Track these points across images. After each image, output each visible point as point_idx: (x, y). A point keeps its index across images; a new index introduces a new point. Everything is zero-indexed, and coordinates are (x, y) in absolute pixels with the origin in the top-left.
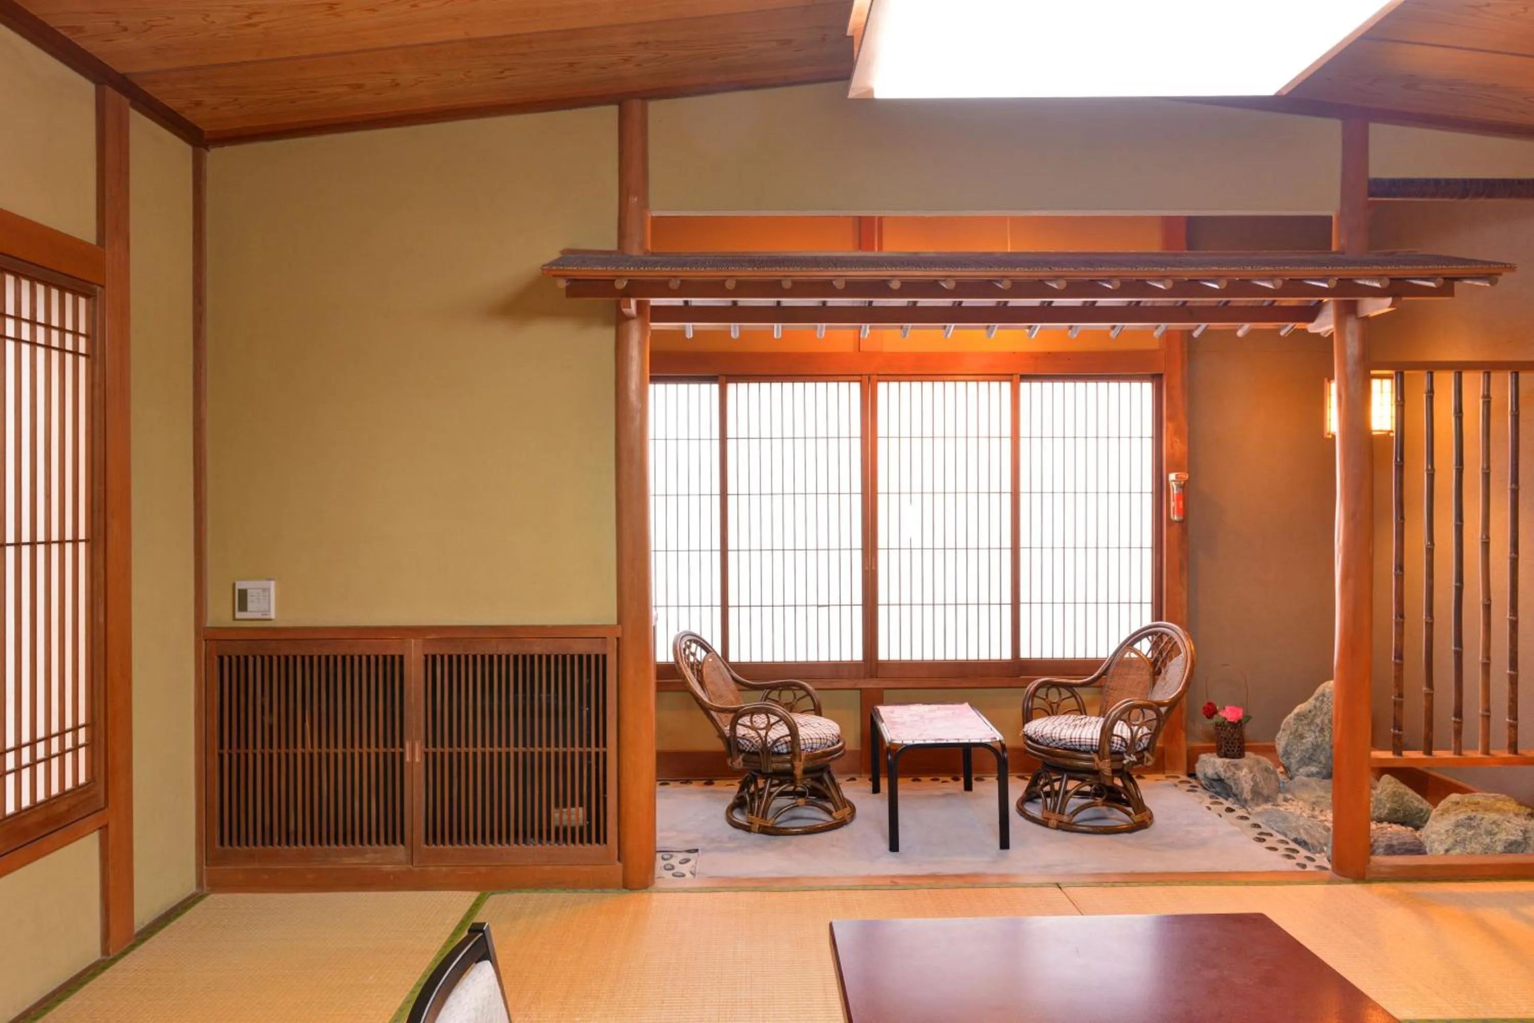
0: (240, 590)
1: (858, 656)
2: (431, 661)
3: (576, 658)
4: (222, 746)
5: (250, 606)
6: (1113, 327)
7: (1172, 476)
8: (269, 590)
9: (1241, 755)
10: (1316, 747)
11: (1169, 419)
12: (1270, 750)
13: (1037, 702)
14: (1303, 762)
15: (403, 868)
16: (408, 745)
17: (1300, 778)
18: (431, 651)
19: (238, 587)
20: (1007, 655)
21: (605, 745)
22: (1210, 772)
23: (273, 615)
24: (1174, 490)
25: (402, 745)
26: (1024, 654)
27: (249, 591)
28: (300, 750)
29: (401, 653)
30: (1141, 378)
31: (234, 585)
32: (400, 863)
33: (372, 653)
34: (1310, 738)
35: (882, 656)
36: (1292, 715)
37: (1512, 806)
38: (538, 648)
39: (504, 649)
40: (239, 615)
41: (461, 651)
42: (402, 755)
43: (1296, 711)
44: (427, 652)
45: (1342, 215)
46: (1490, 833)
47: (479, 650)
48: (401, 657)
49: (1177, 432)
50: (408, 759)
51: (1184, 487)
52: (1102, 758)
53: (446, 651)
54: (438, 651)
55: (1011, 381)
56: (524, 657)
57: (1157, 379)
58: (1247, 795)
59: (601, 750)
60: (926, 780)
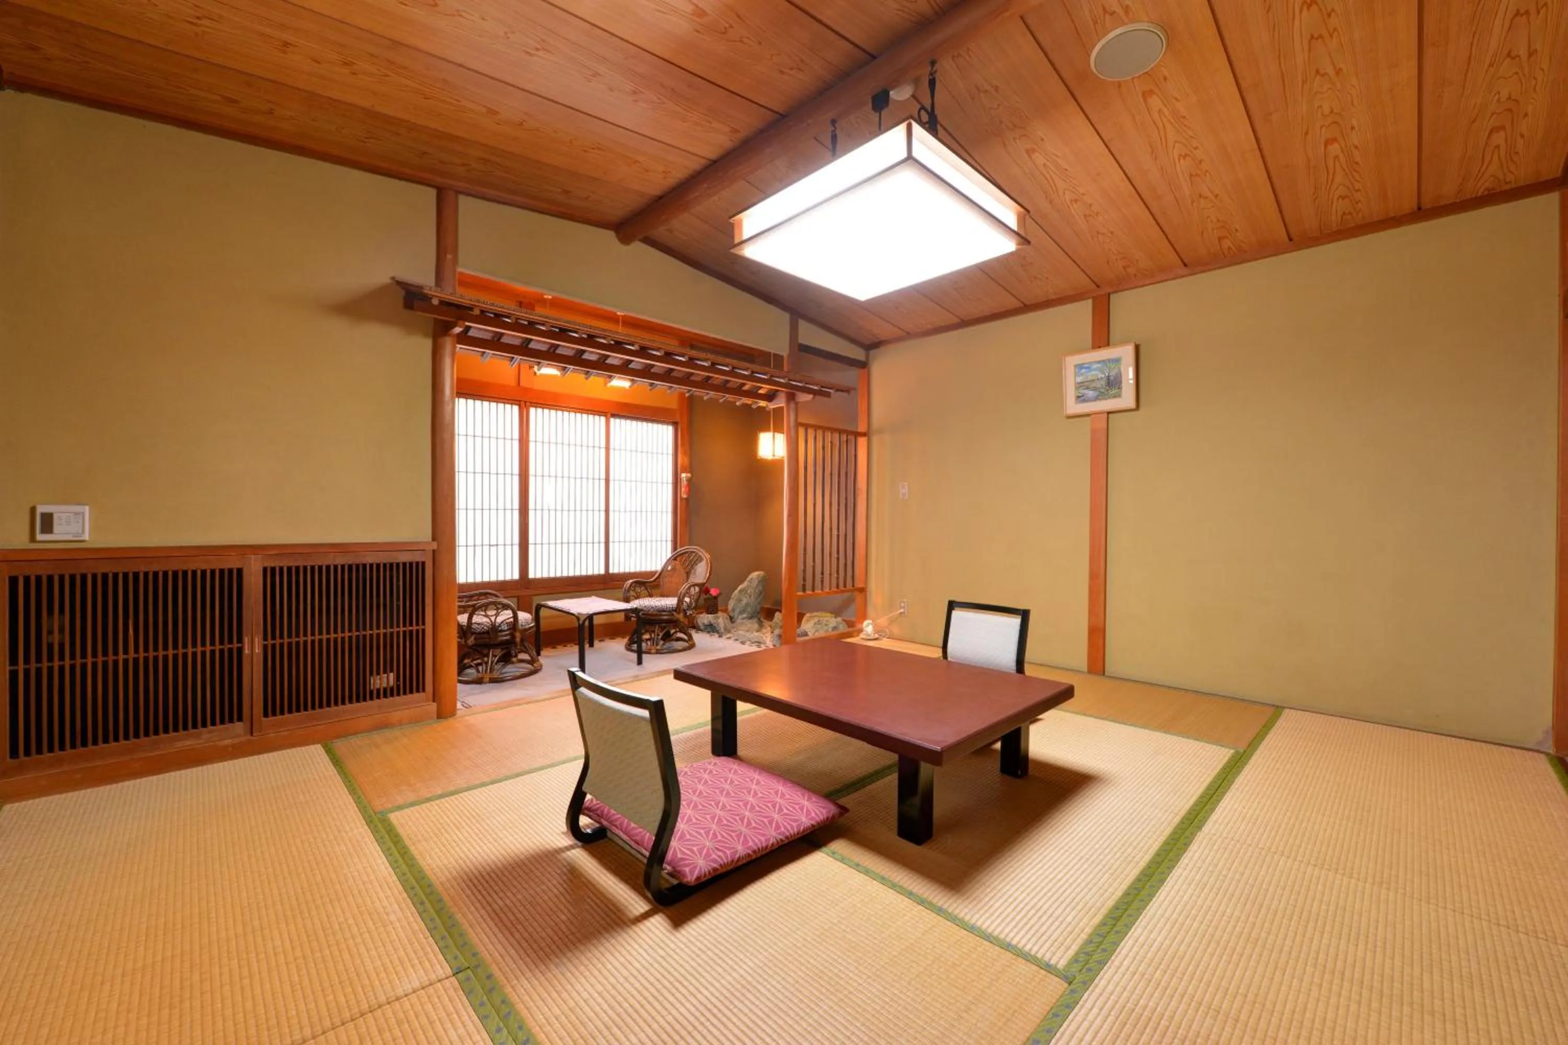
0: (43, 515)
1: (516, 576)
2: (269, 573)
3: (401, 566)
4: (13, 660)
5: (56, 528)
6: (690, 391)
7: (684, 475)
8: (83, 514)
9: (716, 612)
10: (747, 605)
11: (682, 445)
12: (726, 611)
13: (632, 593)
14: (741, 613)
15: (243, 739)
16: (246, 640)
17: (739, 621)
18: (269, 564)
19: (41, 509)
20: (602, 572)
21: (424, 624)
22: (706, 622)
23: (86, 537)
24: (685, 482)
25: (240, 640)
26: (611, 571)
27: (55, 517)
28: (121, 657)
29: (239, 566)
30: (667, 423)
31: (33, 510)
32: (238, 736)
33: (207, 567)
34: (745, 601)
35: (531, 575)
36: (736, 592)
37: (828, 614)
38: (370, 559)
39: (340, 560)
40: (40, 537)
41: (301, 563)
42: (240, 650)
43: (739, 588)
44: (266, 565)
45: (789, 356)
46: (826, 625)
47: (317, 562)
48: (240, 571)
49: (684, 453)
50: (246, 651)
51: (689, 480)
52: (679, 613)
53: (285, 563)
54: (276, 564)
55: (606, 416)
56: (357, 566)
57: (675, 424)
58: (722, 630)
59: (421, 627)
60: (559, 647)
